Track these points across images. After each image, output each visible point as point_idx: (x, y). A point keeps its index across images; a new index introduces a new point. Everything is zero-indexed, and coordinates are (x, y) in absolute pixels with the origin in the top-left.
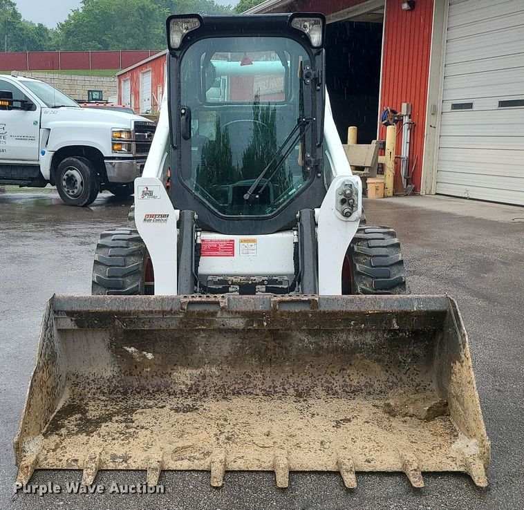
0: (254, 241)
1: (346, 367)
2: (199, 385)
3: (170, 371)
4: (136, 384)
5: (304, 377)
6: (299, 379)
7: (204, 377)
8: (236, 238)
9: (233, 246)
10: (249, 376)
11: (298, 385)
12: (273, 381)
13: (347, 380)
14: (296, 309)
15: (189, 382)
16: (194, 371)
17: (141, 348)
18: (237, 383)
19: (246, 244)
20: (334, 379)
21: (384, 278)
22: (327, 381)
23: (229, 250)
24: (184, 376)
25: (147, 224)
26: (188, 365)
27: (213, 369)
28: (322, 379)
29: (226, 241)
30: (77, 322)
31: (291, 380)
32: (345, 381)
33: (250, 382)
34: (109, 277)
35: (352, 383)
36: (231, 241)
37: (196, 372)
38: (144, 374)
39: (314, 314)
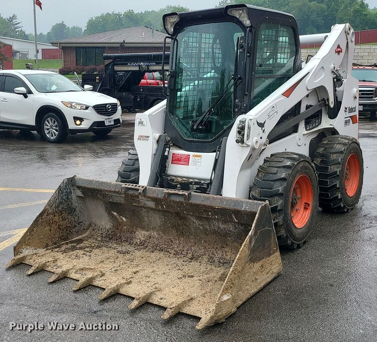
0: (200, 156)
1: (224, 246)
3: (135, 230)
4: (118, 235)
5: (201, 248)
6: (198, 249)
7: (150, 238)
8: (191, 154)
9: (189, 159)
10: (172, 241)
11: (196, 252)
12: (184, 247)
13: (224, 254)
14: (177, 199)
15: (142, 239)
16: (146, 233)
17: (120, 214)
18: (165, 244)
19: (196, 158)
20: (217, 252)
21: (267, 189)
22: (212, 253)
23: (186, 161)
24: (141, 235)
25: (139, 141)
26: (143, 228)
27: (155, 234)
28: (210, 251)
29: (186, 155)
30: (83, 193)
31: (193, 248)
33: (171, 245)
34: (124, 171)
35: (226, 257)
36: (188, 155)
38: (123, 230)
39: (187, 204)
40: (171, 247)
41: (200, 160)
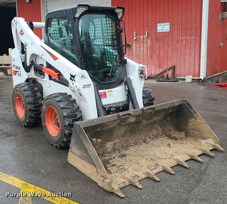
0: (112, 91)
1: (151, 129)
2: (115, 147)
3: (104, 145)
5: (142, 135)
10: (128, 140)
14: (150, 111)
18: (125, 143)
22: (148, 135)
23: (104, 95)
24: (109, 145)
27: (117, 140)
29: (103, 92)
32: (152, 134)
33: (129, 142)
35: (154, 134)
36: (105, 92)
37: (112, 143)
39: (154, 112)
40: (129, 143)
41: (112, 93)
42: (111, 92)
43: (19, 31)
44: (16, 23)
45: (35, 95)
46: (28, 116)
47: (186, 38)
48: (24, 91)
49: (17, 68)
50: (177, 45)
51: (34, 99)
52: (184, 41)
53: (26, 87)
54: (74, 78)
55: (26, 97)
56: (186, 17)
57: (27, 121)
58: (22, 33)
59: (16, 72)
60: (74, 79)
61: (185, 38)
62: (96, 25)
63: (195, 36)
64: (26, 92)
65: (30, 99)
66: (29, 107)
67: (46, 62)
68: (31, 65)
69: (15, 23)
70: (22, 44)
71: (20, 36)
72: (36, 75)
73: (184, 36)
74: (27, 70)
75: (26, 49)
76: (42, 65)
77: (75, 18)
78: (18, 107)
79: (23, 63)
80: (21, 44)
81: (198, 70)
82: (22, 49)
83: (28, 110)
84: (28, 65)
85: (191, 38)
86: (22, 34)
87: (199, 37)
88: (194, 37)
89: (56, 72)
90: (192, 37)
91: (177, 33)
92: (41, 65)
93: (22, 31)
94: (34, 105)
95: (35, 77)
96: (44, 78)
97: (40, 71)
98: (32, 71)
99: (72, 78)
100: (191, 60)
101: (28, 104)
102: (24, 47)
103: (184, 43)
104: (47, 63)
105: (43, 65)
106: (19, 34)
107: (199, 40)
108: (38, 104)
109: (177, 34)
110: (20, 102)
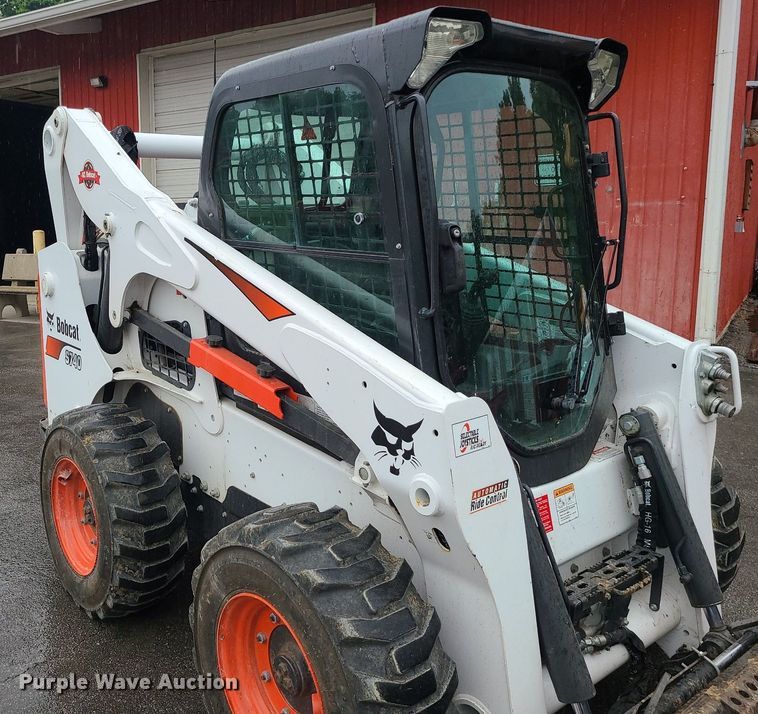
0: (569, 488)
8: (549, 491)
9: (548, 510)
19: (562, 498)
23: (543, 518)
29: (538, 500)
36: (543, 498)
41: (573, 500)
42: (568, 495)
43: (75, 169)
44: (64, 134)
45: (150, 478)
46: (117, 582)
47: (645, 207)
48: (97, 455)
49: (64, 328)
50: (611, 229)
51: (145, 498)
52: (637, 216)
53: (107, 436)
54: (409, 439)
55: (109, 487)
56: (649, 135)
57: (110, 604)
58: (90, 177)
59: (56, 347)
60: (406, 446)
61: (641, 204)
62: (447, 143)
63: (682, 200)
64: (108, 461)
65: (127, 500)
66: (121, 538)
67: (206, 314)
68: (126, 323)
69: (60, 134)
70: (89, 225)
71: (80, 189)
72: (147, 364)
73: (639, 201)
74: (110, 341)
75: (107, 247)
76: (184, 328)
77: (406, 90)
78: (63, 516)
79: (91, 310)
80: (86, 228)
81: (688, 318)
82: (87, 250)
83: (118, 553)
84: (116, 322)
85: (662, 207)
86: (89, 183)
87: (696, 204)
88: (678, 203)
89: (267, 376)
90: (669, 203)
91: (610, 189)
92: (175, 324)
93: (88, 167)
94: (146, 525)
95: (146, 376)
96: (190, 388)
97: (170, 351)
98: (132, 346)
99: (392, 439)
100: (660, 284)
101: (115, 523)
102: (95, 239)
103: (637, 221)
104: (210, 321)
105: (188, 326)
106: (75, 180)
107: (696, 215)
108: (166, 518)
109: (613, 192)
110: (76, 493)
